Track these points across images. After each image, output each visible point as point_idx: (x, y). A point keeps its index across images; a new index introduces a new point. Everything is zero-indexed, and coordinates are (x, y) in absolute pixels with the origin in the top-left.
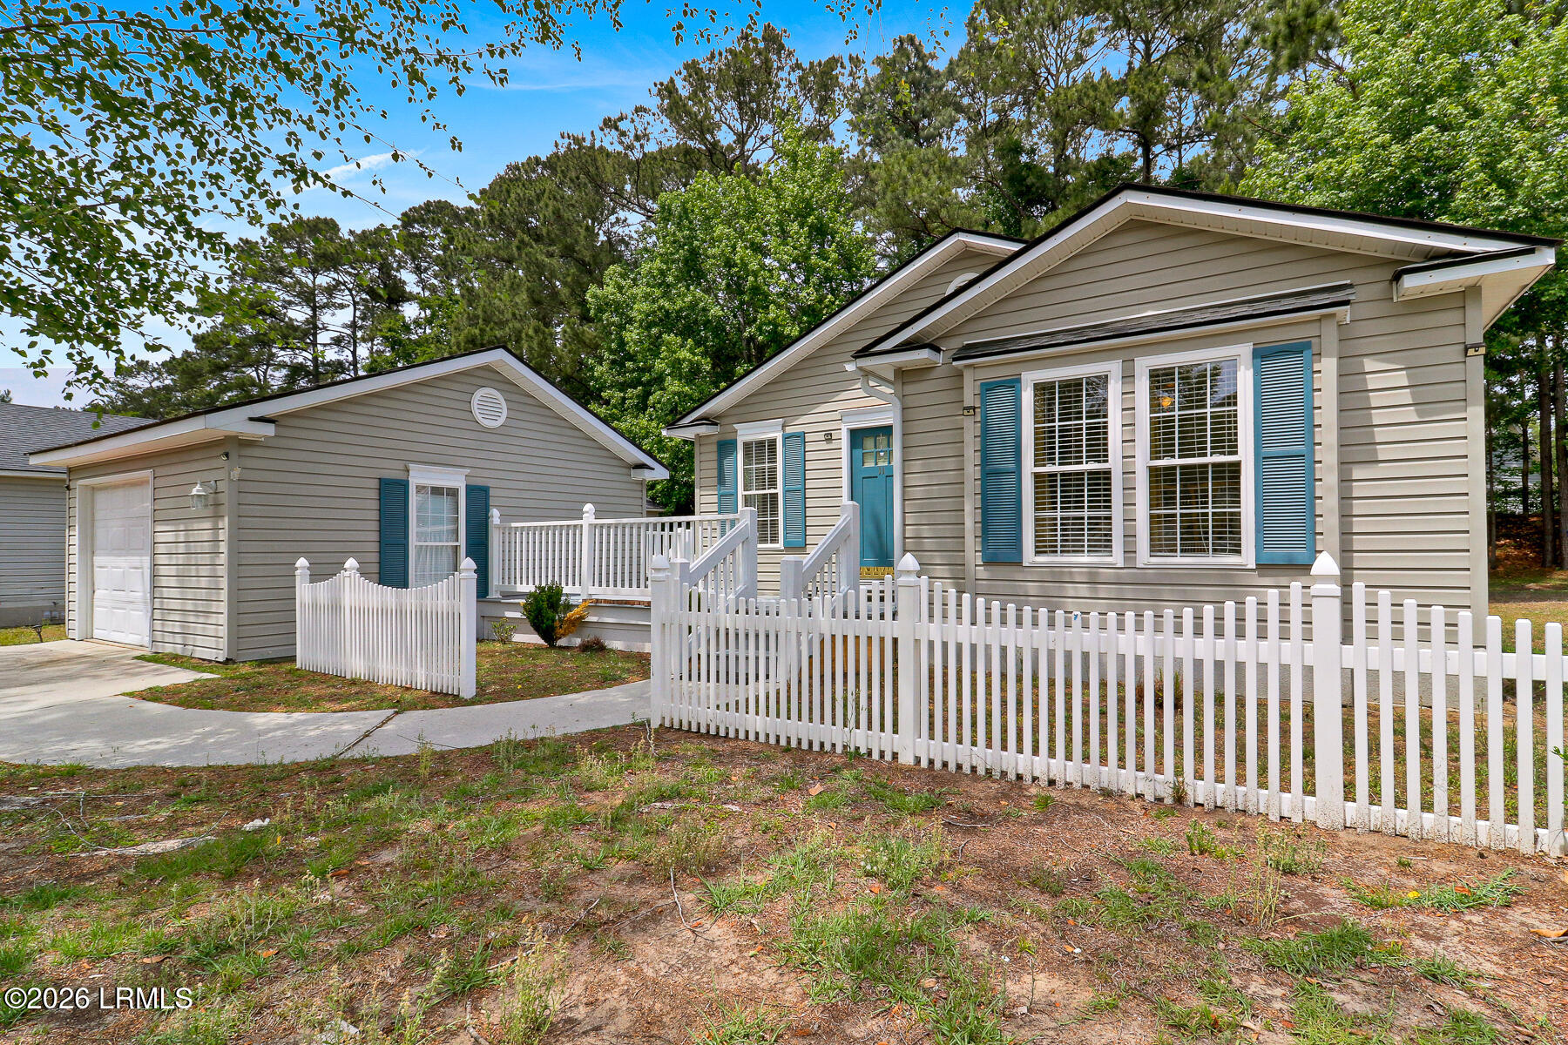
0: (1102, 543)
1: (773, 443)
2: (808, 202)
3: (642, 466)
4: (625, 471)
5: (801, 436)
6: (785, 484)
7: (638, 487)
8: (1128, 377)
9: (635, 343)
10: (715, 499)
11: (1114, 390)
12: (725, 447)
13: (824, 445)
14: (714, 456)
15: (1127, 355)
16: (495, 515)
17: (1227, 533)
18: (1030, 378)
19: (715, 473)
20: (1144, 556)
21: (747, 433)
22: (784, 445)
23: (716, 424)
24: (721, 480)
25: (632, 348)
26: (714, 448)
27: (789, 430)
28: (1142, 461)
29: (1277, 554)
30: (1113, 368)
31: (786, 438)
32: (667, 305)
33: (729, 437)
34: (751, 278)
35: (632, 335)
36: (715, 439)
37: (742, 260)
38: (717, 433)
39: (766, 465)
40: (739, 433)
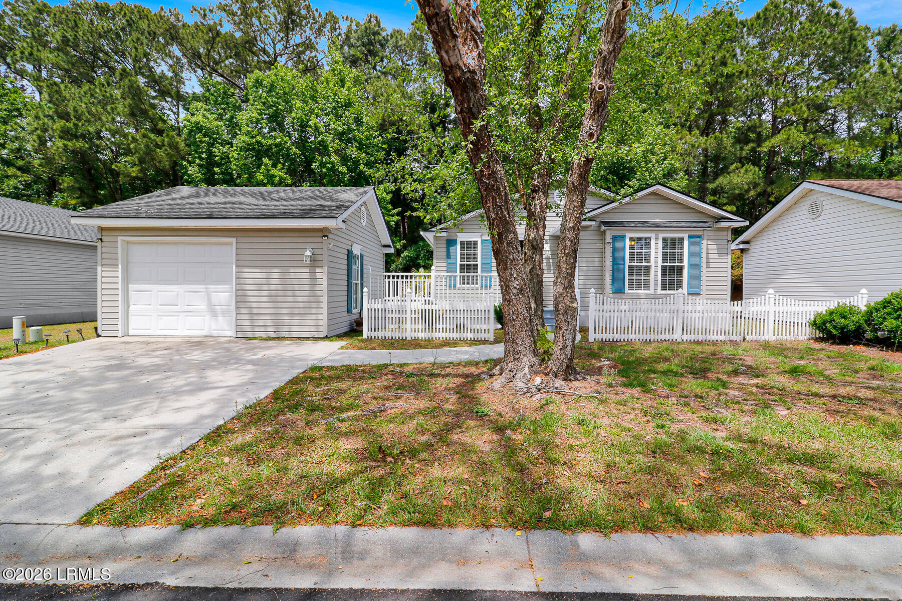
0: (647, 286)
1: (475, 243)
3: (387, 246)
4: (380, 248)
6: (482, 261)
8: (657, 239)
10: (445, 265)
11: (653, 242)
12: (451, 242)
14: (445, 246)
15: (656, 232)
17: (680, 285)
18: (629, 235)
19: (445, 253)
20: (659, 291)
21: (462, 237)
22: (482, 244)
23: (446, 232)
24: (448, 256)
26: (445, 242)
28: (660, 263)
29: (692, 291)
30: (652, 235)
33: (453, 238)
36: (445, 238)
38: (446, 235)
39: (472, 251)
40: (458, 237)
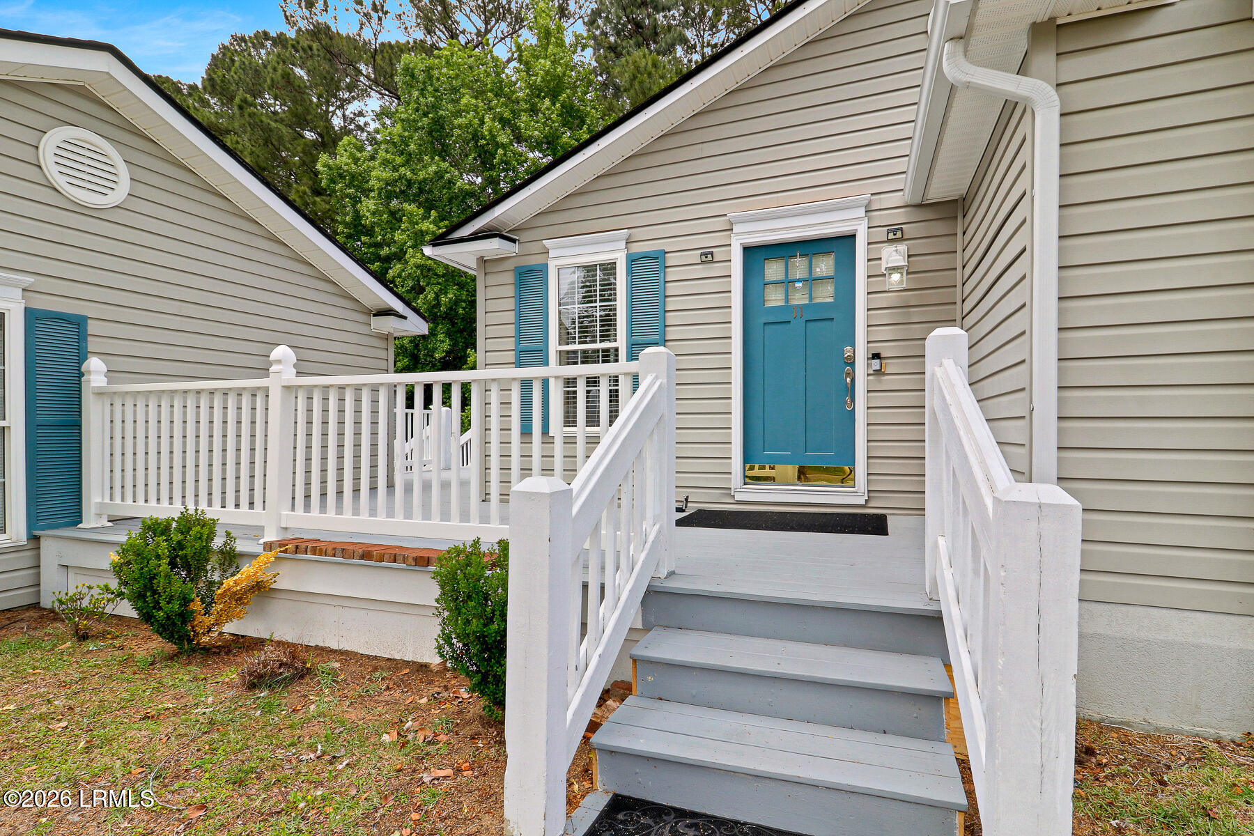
1: (609, 268)
2: (559, 79)
3: (388, 312)
4: (362, 318)
5: (658, 258)
6: (630, 333)
7: (383, 344)
9: (374, 214)
10: (511, 357)
12: (529, 277)
13: (701, 271)
14: (510, 291)
16: (96, 371)
19: (510, 317)
21: (565, 253)
22: (630, 271)
23: (514, 241)
24: (521, 324)
25: (368, 220)
26: (509, 278)
27: (638, 248)
31: (632, 260)
32: (409, 174)
34: (500, 151)
35: (368, 205)
36: (510, 265)
37: (490, 131)
38: (515, 254)
39: (598, 304)
40: (551, 255)
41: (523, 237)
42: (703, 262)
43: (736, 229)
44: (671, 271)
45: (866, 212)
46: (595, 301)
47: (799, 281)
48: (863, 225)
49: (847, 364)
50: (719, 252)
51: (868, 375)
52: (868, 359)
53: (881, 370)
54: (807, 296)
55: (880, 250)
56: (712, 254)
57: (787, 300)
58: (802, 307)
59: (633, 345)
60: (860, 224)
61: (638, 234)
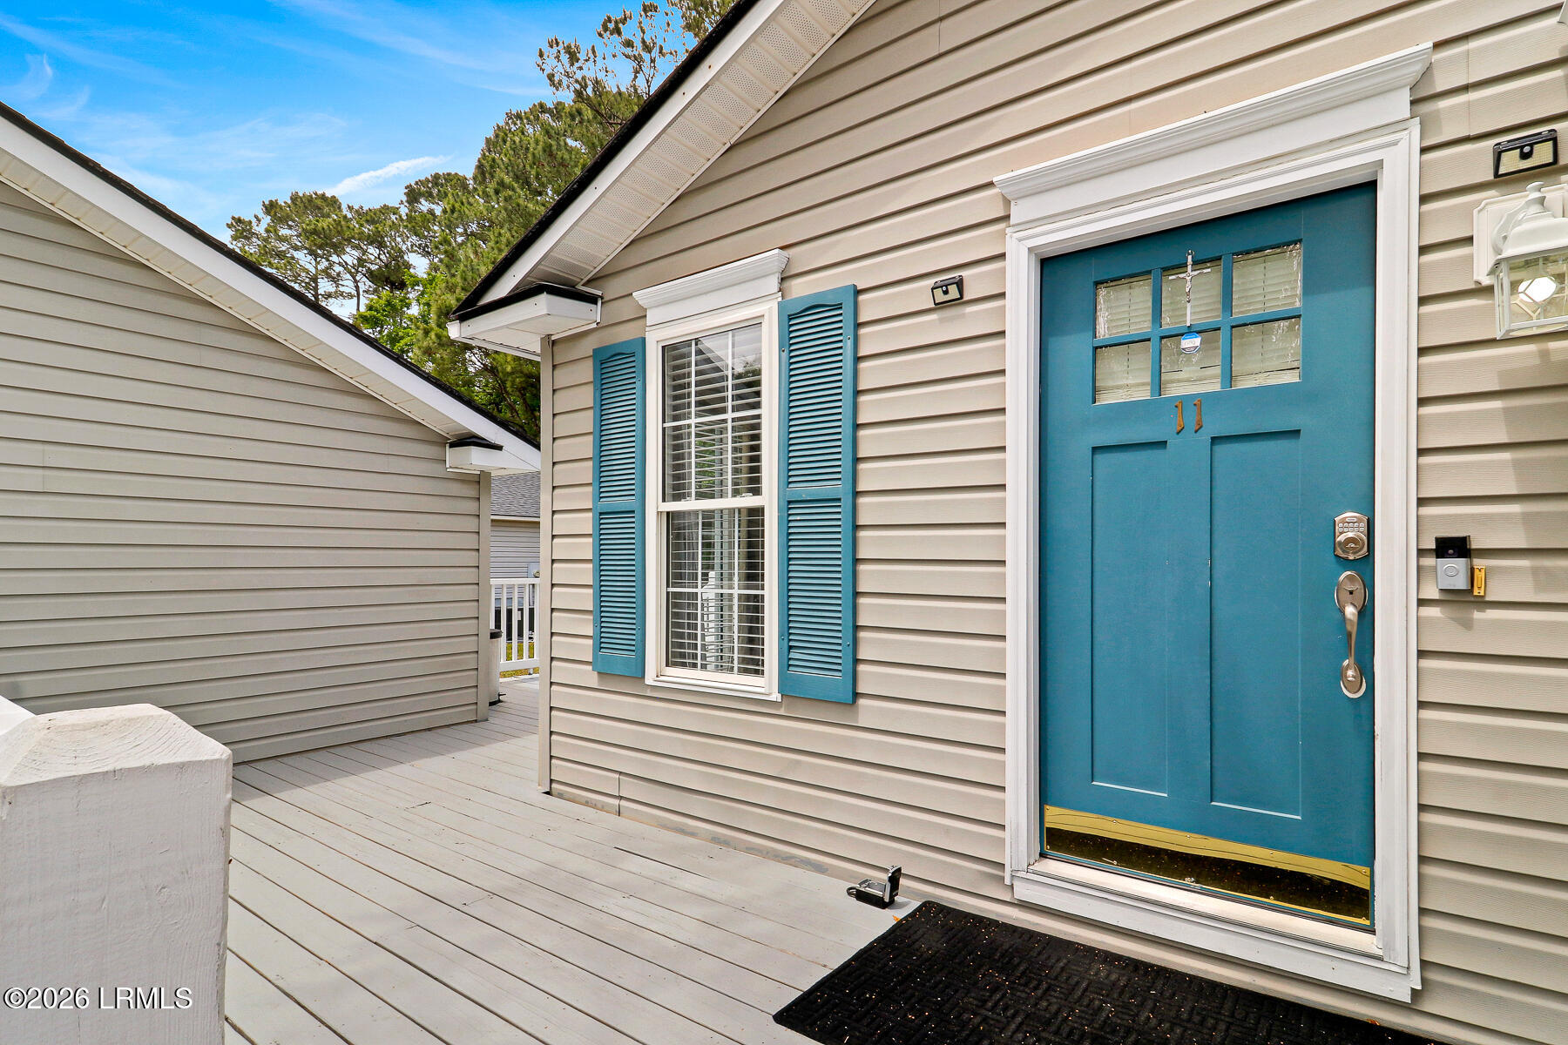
1: (749, 340)
3: (469, 440)
4: (431, 451)
5: (845, 304)
6: (787, 476)
10: (586, 523)
12: (614, 370)
13: (937, 327)
14: (588, 397)
22: (785, 341)
23: (592, 300)
26: (586, 371)
27: (802, 289)
31: (790, 316)
33: (625, 334)
36: (587, 347)
38: (594, 325)
39: (729, 415)
40: (649, 321)
41: (612, 289)
42: (940, 306)
43: (1017, 215)
44: (867, 334)
45: (1413, 103)
46: (723, 411)
47: (1191, 331)
48: (1403, 145)
49: (1345, 563)
50: (973, 275)
51: (1421, 602)
52: (1421, 552)
53: (1471, 591)
54: (1218, 370)
55: (1467, 214)
56: (960, 284)
57: (1158, 385)
58: (1199, 402)
59: (789, 502)
60: (1395, 143)
61: (805, 257)
